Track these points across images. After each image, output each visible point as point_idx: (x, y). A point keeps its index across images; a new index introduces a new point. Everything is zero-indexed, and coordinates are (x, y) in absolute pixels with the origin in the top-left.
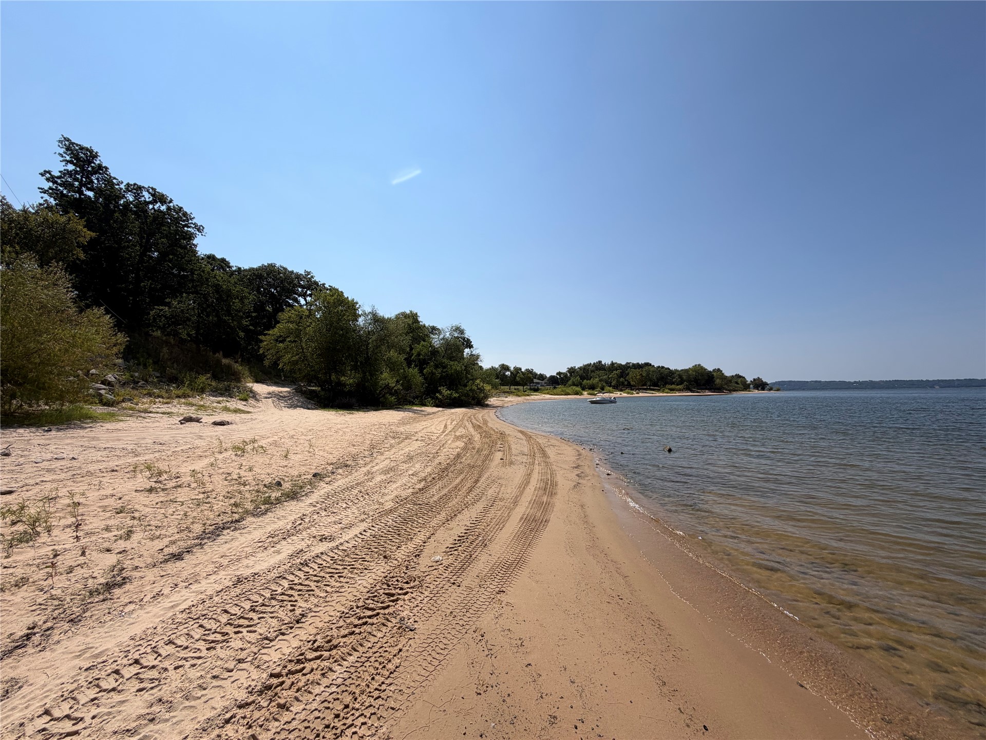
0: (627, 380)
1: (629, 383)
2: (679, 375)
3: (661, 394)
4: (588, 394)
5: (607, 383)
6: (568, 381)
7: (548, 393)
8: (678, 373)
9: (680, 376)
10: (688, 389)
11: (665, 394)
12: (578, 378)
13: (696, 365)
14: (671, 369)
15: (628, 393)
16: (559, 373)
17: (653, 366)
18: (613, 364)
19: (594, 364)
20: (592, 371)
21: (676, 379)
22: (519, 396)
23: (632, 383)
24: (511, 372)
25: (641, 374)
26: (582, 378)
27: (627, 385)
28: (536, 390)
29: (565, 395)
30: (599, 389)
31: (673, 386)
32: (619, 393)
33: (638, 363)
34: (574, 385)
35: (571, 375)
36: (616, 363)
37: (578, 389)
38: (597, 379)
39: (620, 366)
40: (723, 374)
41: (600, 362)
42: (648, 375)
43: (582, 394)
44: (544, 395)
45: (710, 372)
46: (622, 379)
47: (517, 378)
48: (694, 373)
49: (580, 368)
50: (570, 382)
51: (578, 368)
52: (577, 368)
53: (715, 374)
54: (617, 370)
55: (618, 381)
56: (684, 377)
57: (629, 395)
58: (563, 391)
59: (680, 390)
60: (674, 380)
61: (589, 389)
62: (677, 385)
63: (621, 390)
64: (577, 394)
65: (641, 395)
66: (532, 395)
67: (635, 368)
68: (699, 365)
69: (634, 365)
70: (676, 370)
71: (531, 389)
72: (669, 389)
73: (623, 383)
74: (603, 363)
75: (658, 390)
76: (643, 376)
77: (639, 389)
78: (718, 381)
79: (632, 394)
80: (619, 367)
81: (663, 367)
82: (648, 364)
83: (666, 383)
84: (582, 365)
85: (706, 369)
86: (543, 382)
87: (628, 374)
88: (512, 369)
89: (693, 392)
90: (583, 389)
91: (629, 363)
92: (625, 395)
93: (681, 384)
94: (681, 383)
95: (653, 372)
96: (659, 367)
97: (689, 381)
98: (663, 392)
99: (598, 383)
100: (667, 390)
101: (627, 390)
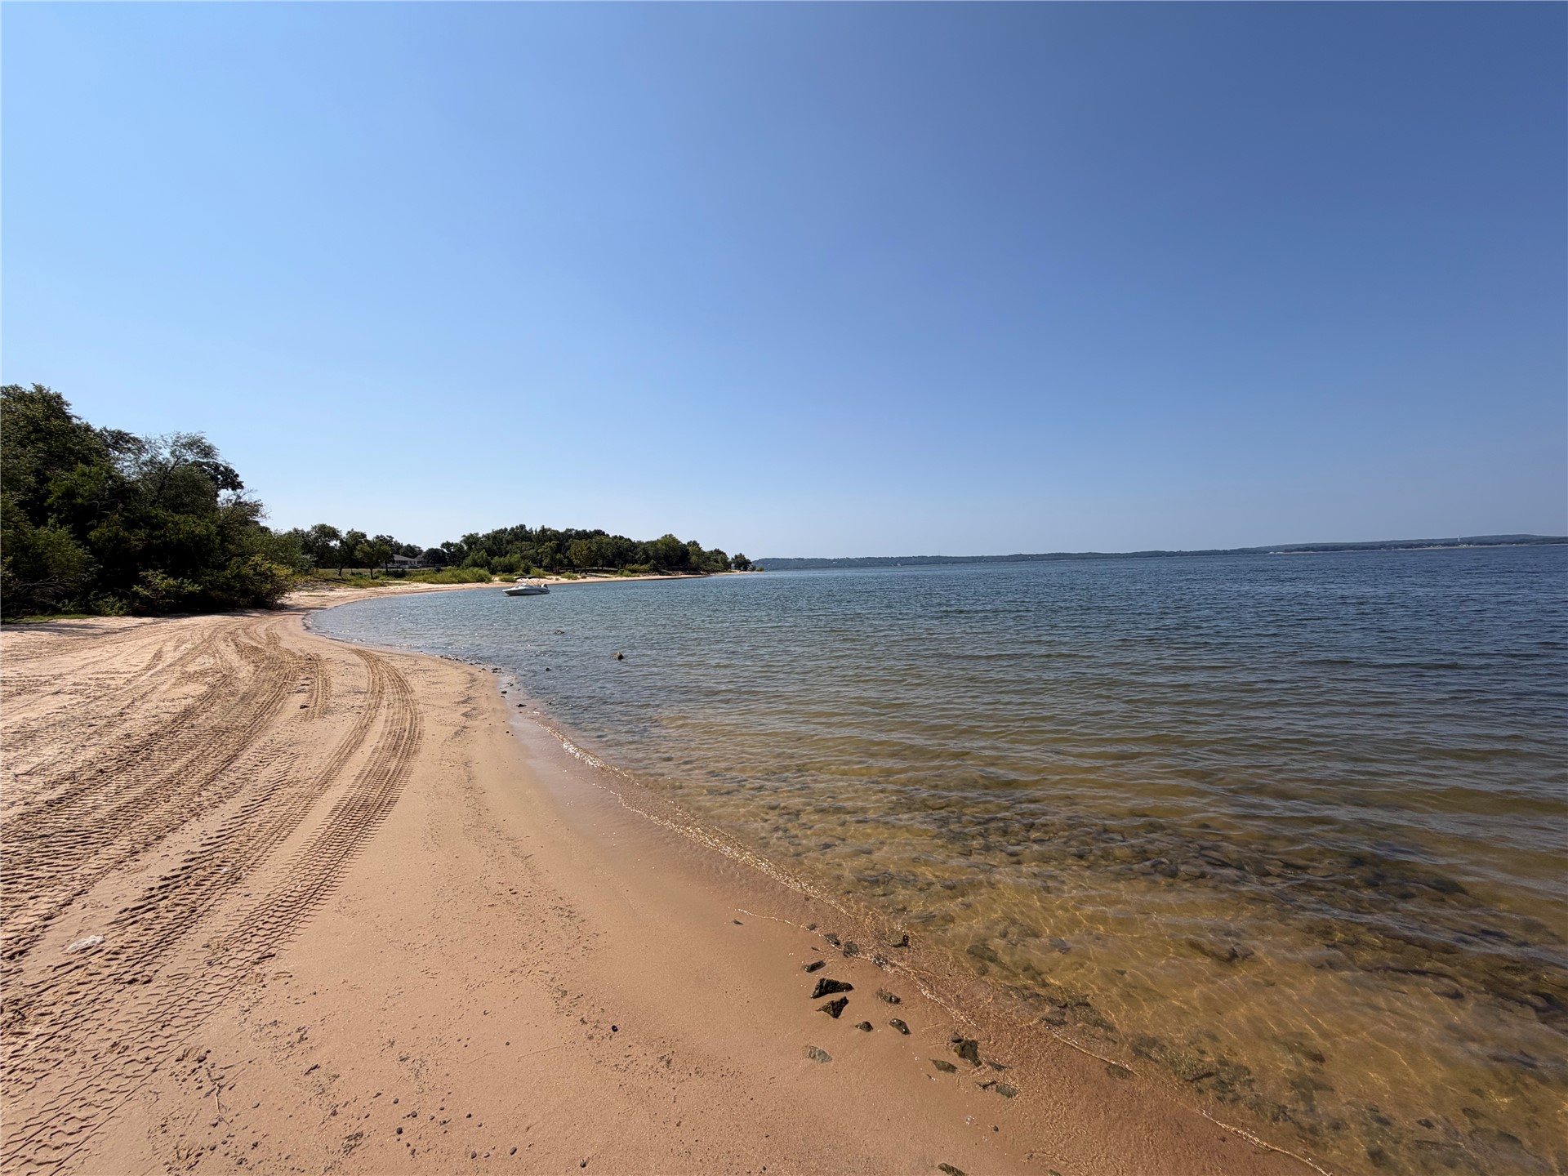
0: (568, 558)
1: (571, 561)
2: (644, 550)
3: (619, 578)
4: (502, 580)
5: (534, 561)
6: (464, 558)
7: (425, 581)
8: (642, 547)
9: (645, 552)
10: (656, 570)
11: (624, 578)
12: (483, 553)
13: (666, 536)
14: (633, 540)
15: (569, 578)
16: (447, 545)
17: (608, 535)
18: (544, 530)
19: (512, 529)
20: (509, 542)
21: (640, 555)
22: (362, 587)
23: (576, 562)
24: (342, 542)
25: (589, 548)
26: (491, 553)
27: (568, 565)
28: (400, 575)
29: (460, 582)
30: (520, 572)
31: (636, 566)
32: (554, 577)
33: (584, 531)
34: (475, 564)
35: (470, 548)
36: (549, 530)
37: (484, 572)
38: (518, 555)
39: (556, 535)
40: (700, 549)
41: (522, 527)
42: (599, 549)
43: (490, 581)
44: (415, 585)
45: (684, 545)
46: (559, 556)
47: (357, 553)
48: (664, 548)
49: (487, 537)
50: (468, 561)
51: (484, 536)
52: (480, 535)
53: (690, 549)
54: (550, 540)
55: (552, 559)
56: (651, 553)
57: (571, 581)
58: (455, 576)
59: (645, 572)
60: (637, 557)
61: (504, 572)
62: (642, 564)
63: (558, 573)
64: (481, 580)
65: (589, 579)
66: (390, 584)
67: (580, 539)
68: (670, 536)
69: (578, 533)
70: (640, 543)
71: (388, 574)
72: (630, 570)
73: (560, 562)
74: (528, 529)
75: (615, 573)
76: (592, 551)
77: (586, 571)
78: (694, 559)
79: (576, 578)
80: (555, 536)
81: (621, 538)
82: (599, 533)
83: (626, 562)
84: (490, 532)
85: (679, 542)
86: (416, 560)
87: (569, 548)
88: (344, 534)
89: (662, 574)
90: (493, 572)
91: (571, 530)
92: (565, 580)
93: (646, 564)
94: (646, 561)
95: (608, 544)
96: (616, 537)
97: (657, 558)
98: (622, 574)
99: (519, 562)
100: (627, 572)
101: (567, 573)
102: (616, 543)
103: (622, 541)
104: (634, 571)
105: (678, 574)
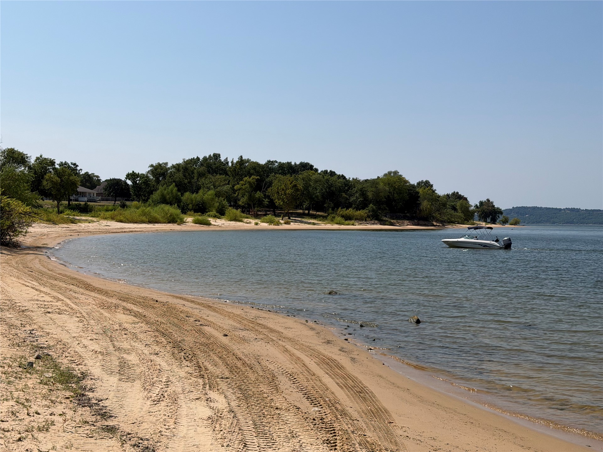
0: (268, 197)
1: (272, 202)
2: (361, 190)
3: (329, 226)
4: (197, 222)
5: (229, 199)
6: (151, 193)
7: (113, 218)
8: (360, 187)
9: (363, 193)
10: (376, 217)
11: (336, 227)
12: (173, 187)
13: (390, 173)
14: (347, 177)
15: (271, 222)
16: (132, 176)
17: (316, 170)
18: (242, 162)
19: (205, 158)
20: (201, 175)
21: (356, 198)
22: (54, 223)
23: (278, 202)
24: (30, 168)
25: (295, 186)
26: (182, 188)
27: (268, 207)
28: (85, 210)
29: (150, 222)
30: (214, 212)
31: (350, 211)
32: (253, 221)
33: (289, 164)
34: (164, 201)
35: (158, 181)
36: (248, 161)
37: (173, 210)
38: (212, 192)
39: (256, 168)
40: (434, 191)
41: (217, 156)
42: (306, 187)
43: (182, 222)
44: (104, 222)
45: (413, 186)
46: (258, 194)
47: (45, 183)
48: (387, 189)
49: (177, 167)
50: (156, 196)
51: (173, 166)
52: (169, 165)
53: (420, 191)
54: (250, 175)
55: (251, 198)
56: (370, 195)
57: (272, 227)
58: (144, 214)
59: (361, 219)
60: (352, 199)
61: (196, 211)
62: (358, 209)
63: (257, 216)
64: (172, 220)
65: (293, 226)
66: (80, 221)
67: (284, 174)
68: (396, 173)
69: (281, 166)
70: (356, 181)
71: (71, 207)
72: (343, 216)
73: (260, 203)
74: (222, 159)
75: (324, 218)
76: (297, 190)
77: (289, 215)
78: (425, 204)
79: (278, 224)
80: (254, 169)
81: (332, 173)
82: (306, 167)
83: (337, 205)
84: (181, 161)
85: (406, 182)
86: (94, 192)
87: (270, 184)
88: (32, 161)
89: (383, 223)
90: (184, 211)
91: (272, 163)
92: (264, 225)
93: (363, 208)
94: (363, 206)
95: (316, 181)
96: (326, 172)
97: (378, 202)
98: (332, 221)
99: (212, 199)
100: (339, 219)
101: (269, 217)
102: (327, 180)
103: (334, 178)
104: (348, 218)
105: (403, 224)
